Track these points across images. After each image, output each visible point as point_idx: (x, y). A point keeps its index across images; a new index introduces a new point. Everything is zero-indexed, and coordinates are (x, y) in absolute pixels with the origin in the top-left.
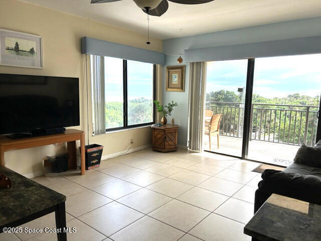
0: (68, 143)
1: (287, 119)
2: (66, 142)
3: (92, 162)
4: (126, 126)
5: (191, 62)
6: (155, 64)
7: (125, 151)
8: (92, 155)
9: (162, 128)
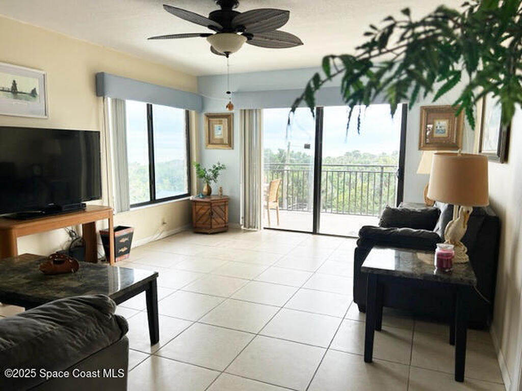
0: (83, 225)
1: (347, 187)
2: (80, 224)
3: (120, 251)
4: (153, 200)
5: (243, 108)
6: (187, 109)
7: (155, 236)
8: (121, 241)
9: (206, 200)
